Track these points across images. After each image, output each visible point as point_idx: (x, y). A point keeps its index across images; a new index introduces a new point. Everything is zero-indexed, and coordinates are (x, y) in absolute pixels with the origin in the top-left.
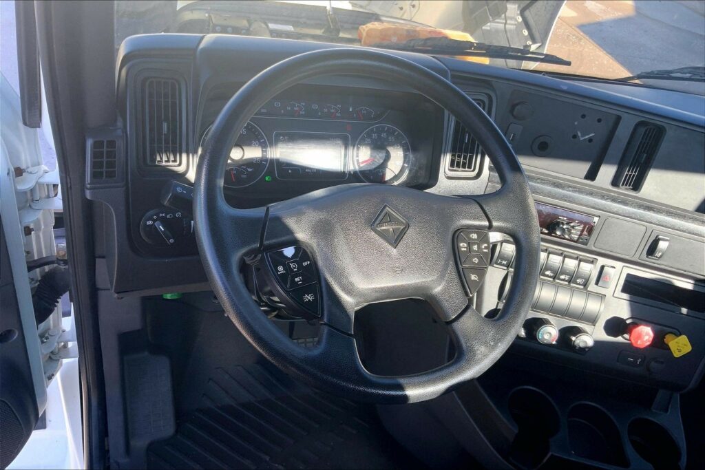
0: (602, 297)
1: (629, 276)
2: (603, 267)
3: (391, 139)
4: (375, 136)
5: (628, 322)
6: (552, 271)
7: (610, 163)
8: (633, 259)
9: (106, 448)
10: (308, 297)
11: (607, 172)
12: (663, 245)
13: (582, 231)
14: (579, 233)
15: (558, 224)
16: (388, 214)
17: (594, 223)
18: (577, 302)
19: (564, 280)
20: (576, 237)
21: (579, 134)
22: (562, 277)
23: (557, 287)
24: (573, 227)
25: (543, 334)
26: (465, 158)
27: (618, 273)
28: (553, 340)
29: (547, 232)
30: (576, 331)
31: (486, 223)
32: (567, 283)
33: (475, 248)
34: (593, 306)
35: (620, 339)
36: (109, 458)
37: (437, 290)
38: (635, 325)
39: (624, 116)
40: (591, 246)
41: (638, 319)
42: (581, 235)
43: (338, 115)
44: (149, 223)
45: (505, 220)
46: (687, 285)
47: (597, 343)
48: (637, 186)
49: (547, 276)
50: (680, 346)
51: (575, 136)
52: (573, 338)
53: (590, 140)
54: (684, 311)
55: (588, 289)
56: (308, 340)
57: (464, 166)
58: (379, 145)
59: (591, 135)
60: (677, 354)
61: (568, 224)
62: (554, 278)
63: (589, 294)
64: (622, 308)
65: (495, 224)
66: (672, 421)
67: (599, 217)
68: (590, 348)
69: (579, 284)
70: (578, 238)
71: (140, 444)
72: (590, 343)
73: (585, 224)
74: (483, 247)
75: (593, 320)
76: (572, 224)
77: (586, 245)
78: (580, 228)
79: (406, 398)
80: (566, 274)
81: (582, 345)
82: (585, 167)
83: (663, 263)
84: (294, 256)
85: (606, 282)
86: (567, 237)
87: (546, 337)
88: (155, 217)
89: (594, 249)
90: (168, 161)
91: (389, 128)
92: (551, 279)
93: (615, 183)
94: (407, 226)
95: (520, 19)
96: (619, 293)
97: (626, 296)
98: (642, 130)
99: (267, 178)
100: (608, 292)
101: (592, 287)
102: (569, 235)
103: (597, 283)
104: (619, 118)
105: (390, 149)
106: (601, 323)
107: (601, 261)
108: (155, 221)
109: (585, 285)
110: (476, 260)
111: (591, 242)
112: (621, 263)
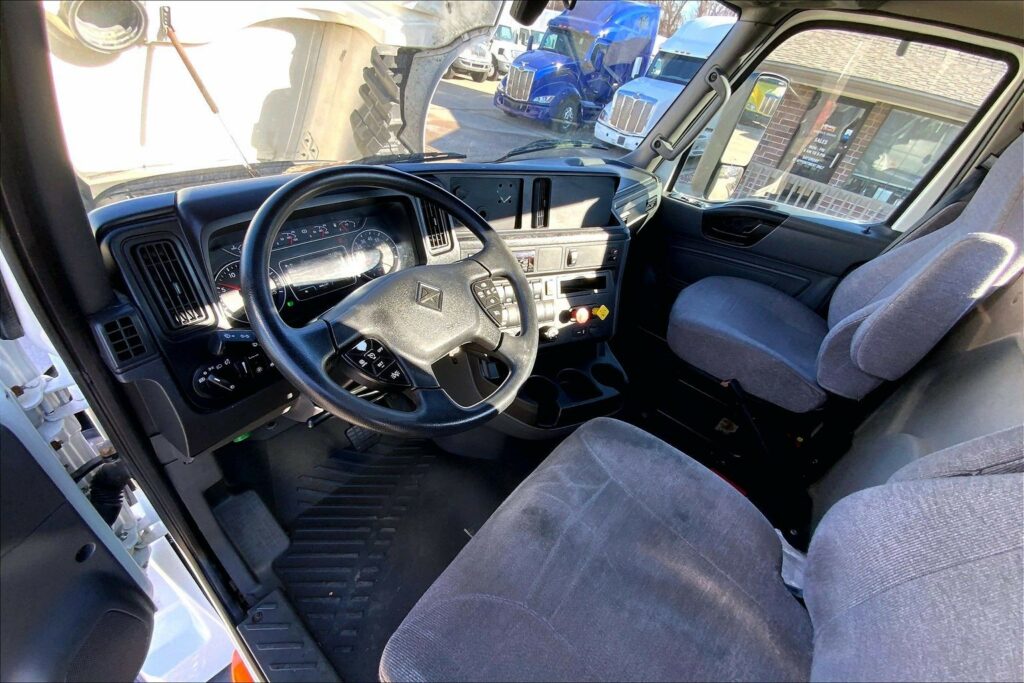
0: (552, 301)
1: (562, 282)
2: (546, 283)
3: (377, 240)
4: (363, 241)
5: (571, 310)
7: (527, 213)
8: (561, 271)
9: (235, 589)
10: (395, 375)
11: (527, 219)
12: (574, 256)
13: (528, 263)
16: (424, 288)
17: (533, 255)
21: (502, 199)
24: (522, 262)
27: (555, 284)
30: (546, 329)
31: (487, 273)
33: (488, 293)
34: (549, 309)
35: (569, 323)
36: (242, 596)
37: (479, 332)
38: (574, 311)
39: (524, 178)
40: (535, 272)
41: (575, 306)
42: (528, 265)
43: (327, 233)
44: (202, 380)
45: (498, 267)
46: (592, 275)
47: (561, 331)
48: (546, 223)
50: (603, 312)
51: (500, 201)
52: (547, 334)
53: (510, 201)
54: (596, 291)
55: (543, 300)
57: (440, 243)
58: (369, 247)
59: (509, 198)
60: (603, 318)
61: (519, 261)
63: (545, 303)
64: (564, 304)
65: (493, 272)
66: (609, 358)
67: (535, 250)
68: (557, 336)
69: (537, 298)
70: (528, 269)
71: (263, 569)
72: (556, 332)
73: (528, 258)
74: (493, 290)
75: (551, 318)
77: (533, 271)
78: (527, 261)
79: (496, 411)
81: (553, 335)
82: (512, 220)
83: (577, 267)
84: (368, 348)
85: (550, 291)
88: (205, 373)
89: (538, 273)
90: (194, 318)
91: (372, 232)
93: (534, 225)
94: (441, 293)
95: (399, 143)
96: (560, 295)
97: (564, 295)
98: (538, 185)
99: (289, 304)
100: (554, 297)
101: (545, 298)
103: (546, 294)
104: (522, 181)
105: (379, 248)
106: (557, 318)
107: (544, 278)
108: (206, 377)
109: (541, 297)
110: (492, 301)
111: (535, 269)
112: (555, 276)
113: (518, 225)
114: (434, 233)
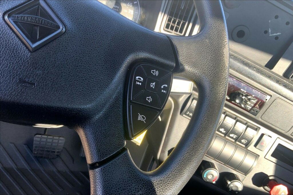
0: (257, 156)
1: (279, 145)
2: (262, 135)
5: (271, 178)
6: (226, 129)
7: (287, 58)
8: (287, 134)
11: (283, 65)
13: (255, 104)
14: (253, 105)
15: (239, 94)
17: (266, 100)
18: (238, 156)
19: (232, 138)
20: (249, 108)
21: (270, 31)
22: (231, 135)
23: (226, 142)
24: (249, 99)
25: (207, 175)
26: (178, 24)
28: (214, 181)
29: (228, 98)
30: (233, 177)
32: (234, 141)
33: (153, 85)
34: (248, 161)
35: (261, 189)
40: (258, 117)
42: (254, 107)
47: (245, 188)
49: (221, 132)
51: (266, 32)
52: (229, 183)
53: (277, 38)
55: (248, 149)
56: (55, 138)
59: (278, 34)
61: (246, 96)
62: (225, 134)
63: (248, 152)
64: (268, 167)
67: (271, 96)
68: (239, 192)
69: (243, 143)
70: (251, 109)
72: (240, 188)
73: (259, 99)
74: (162, 87)
76: (249, 97)
77: (255, 115)
78: (254, 101)
80: (235, 134)
81: (234, 189)
82: (266, 58)
85: (262, 146)
86: (243, 106)
87: (210, 177)
89: (260, 120)
92: (223, 135)
93: (286, 75)
96: (269, 156)
97: (274, 160)
100: (262, 154)
101: (251, 148)
102: (245, 105)
103: (255, 146)
106: (251, 175)
107: (263, 130)
109: (247, 145)
111: (259, 114)
112: (277, 136)
113: (271, 65)
114: (176, 17)
